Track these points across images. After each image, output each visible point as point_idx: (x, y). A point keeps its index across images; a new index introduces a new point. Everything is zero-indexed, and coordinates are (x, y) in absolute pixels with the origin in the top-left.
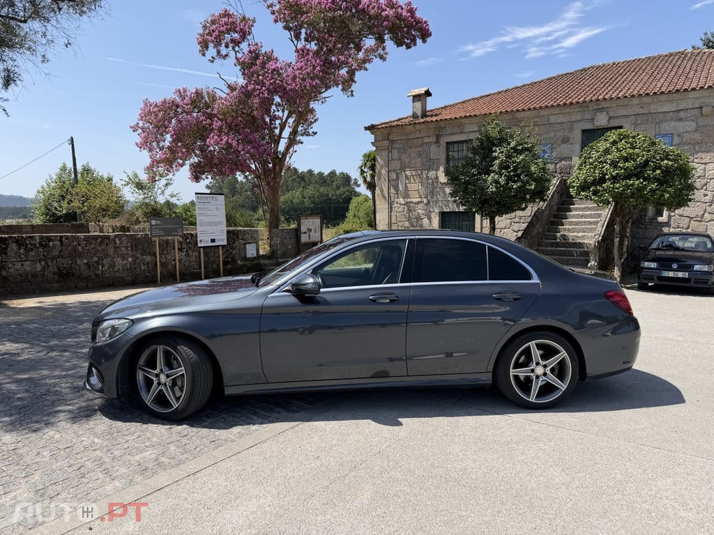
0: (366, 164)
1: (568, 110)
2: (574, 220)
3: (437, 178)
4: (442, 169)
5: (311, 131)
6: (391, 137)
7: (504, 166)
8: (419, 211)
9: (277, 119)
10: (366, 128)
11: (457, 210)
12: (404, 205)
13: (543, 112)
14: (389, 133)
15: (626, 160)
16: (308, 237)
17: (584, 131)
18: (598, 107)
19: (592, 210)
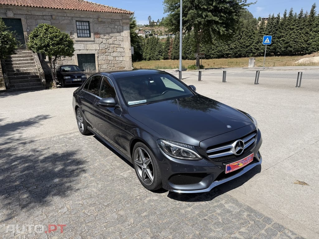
2: (17, 62)
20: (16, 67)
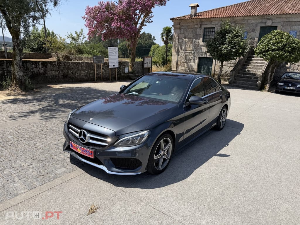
0: (164, 33)
1: (256, 18)
2: (253, 64)
3: (199, 43)
4: (201, 39)
5: (150, 21)
6: (181, 24)
7: (230, 42)
8: (190, 56)
9: (137, 15)
10: (171, 19)
11: (206, 57)
12: (184, 53)
13: (246, 18)
14: (180, 22)
15: (278, 43)
16: (146, 66)
17: (261, 27)
18: (268, 17)
19: (261, 61)
20: (249, 68)
